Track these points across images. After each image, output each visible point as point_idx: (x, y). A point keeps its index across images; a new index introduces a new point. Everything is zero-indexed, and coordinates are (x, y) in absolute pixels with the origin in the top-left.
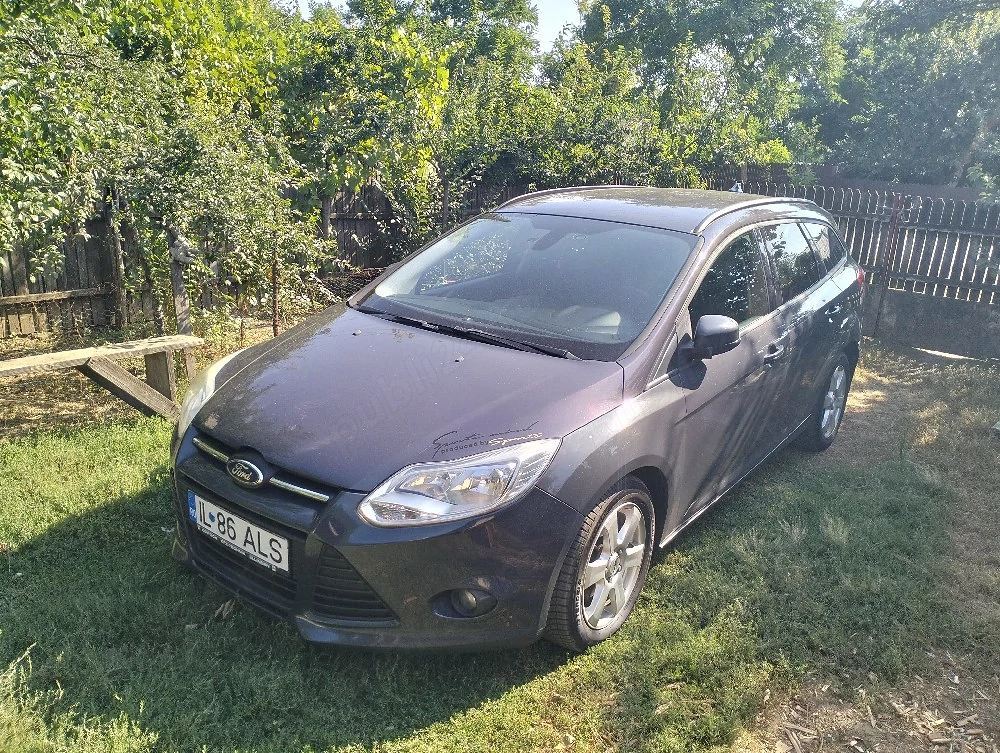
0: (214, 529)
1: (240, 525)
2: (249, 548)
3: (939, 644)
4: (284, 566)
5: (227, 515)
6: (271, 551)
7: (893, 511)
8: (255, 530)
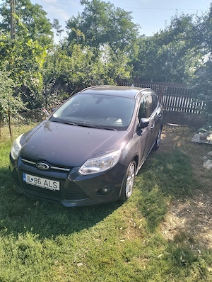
0: (33, 183)
1: (43, 180)
2: (46, 186)
3: (197, 188)
4: (58, 189)
5: (38, 178)
6: (54, 185)
7: (179, 161)
8: (48, 180)
